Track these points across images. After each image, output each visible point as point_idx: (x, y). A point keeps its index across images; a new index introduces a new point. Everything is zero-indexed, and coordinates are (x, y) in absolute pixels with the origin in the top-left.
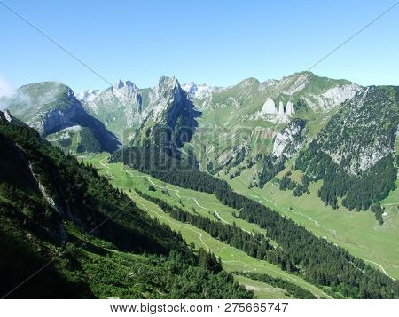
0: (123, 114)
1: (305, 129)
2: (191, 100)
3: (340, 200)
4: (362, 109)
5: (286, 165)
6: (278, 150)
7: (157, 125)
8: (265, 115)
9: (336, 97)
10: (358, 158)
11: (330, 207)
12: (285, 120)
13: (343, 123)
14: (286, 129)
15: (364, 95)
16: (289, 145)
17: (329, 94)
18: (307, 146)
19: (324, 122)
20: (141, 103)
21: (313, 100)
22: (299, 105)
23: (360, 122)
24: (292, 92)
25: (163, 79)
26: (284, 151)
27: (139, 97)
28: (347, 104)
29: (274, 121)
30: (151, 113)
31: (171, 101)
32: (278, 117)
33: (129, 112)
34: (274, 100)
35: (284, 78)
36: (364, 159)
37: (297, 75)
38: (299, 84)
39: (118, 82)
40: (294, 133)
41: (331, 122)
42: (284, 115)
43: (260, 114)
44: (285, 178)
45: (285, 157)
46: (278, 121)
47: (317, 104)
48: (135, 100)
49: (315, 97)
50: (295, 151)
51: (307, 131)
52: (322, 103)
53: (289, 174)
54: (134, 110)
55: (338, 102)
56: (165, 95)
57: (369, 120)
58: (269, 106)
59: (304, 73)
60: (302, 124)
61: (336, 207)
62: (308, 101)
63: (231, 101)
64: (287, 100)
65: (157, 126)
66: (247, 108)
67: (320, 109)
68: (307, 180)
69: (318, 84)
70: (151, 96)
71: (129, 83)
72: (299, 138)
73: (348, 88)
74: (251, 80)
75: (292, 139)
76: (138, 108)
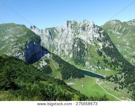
39: (30, 26)
48: (48, 34)
70: (55, 31)
71: (34, 26)
76: (50, 37)
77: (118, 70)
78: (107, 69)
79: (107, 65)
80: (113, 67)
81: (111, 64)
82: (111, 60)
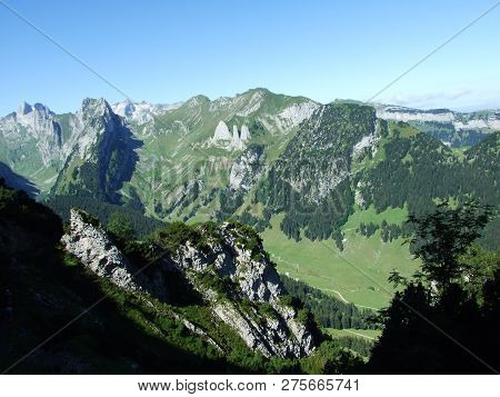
0: (35, 150)
1: (263, 156)
2: (128, 126)
3: (302, 231)
4: (320, 129)
5: (245, 198)
6: (235, 182)
7: (85, 164)
8: (219, 142)
9: (294, 116)
10: (318, 184)
11: (293, 240)
12: (241, 147)
13: (301, 147)
14: (242, 158)
15: (321, 115)
16: (247, 175)
17: (286, 113)
18: (267, 174)
19: (282, 147)
20: (59, 134)
21: (270, 122)
22: (255, 128)
23: (318, 145)
24: (247, 113)
25: (87, 102)
26: (242, 183)
27: (56, 126)
28: (304, 125)
29: (228, 148)
30: (76, 148)
31: (102, 132)
32: (233, 144)
33: (44, 147)
34: (227, 124)
35: (238, 95)
36: (323, 185)
37: (252, 92)
38: (255, 103)
39: (23, 106)
40: (251, 160)
41: (289, 147)
42: (239, 141)
43: (212, 141)
44: (245, 214)
45: (244, 190)
46: (233, 148)
47: (275, 125)
48: (50, 131)
49: (272, 118)
50: (254, 182)
51: (265, 158)
52: (280, 124)
53: (248, 209)
54: (52, 144)
55: (296, 123)
56: (93, 124)
57: (326, 143)
58: (221, 130)
59: (258, 89)
60: (259, 150)
61: (298, 239)
62: (264, 123)
63: (178, 125)
64: (242, 123)
65: (87, 165)
66: (198, 133)
67: (278, 132)
68: (268, 214)
69: (274, 102)
70: (72, 124)
71: (38, 106)
72: (256, 166)
73: (306, 106)
74: (200, 97)
75: (250, 169)
76: (56, 141)
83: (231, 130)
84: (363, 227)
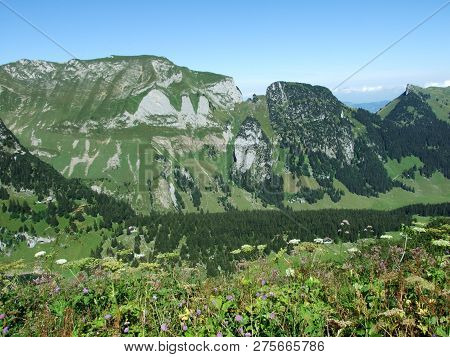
8: (152, 117)
14: (248, 132)
15: (282, 91)
17: (218, 87)
29: (180, 126)
42: (196, 116)
46: (188, 125)
49: (202, 91)
52: (216, 99)
77: (89, 230)
78: (41, 239)
79: (29, 222)
80: (63, 222)
81: (51, 216)
82: (41, 199)
83: (176, 103)
84: (404, 173)
